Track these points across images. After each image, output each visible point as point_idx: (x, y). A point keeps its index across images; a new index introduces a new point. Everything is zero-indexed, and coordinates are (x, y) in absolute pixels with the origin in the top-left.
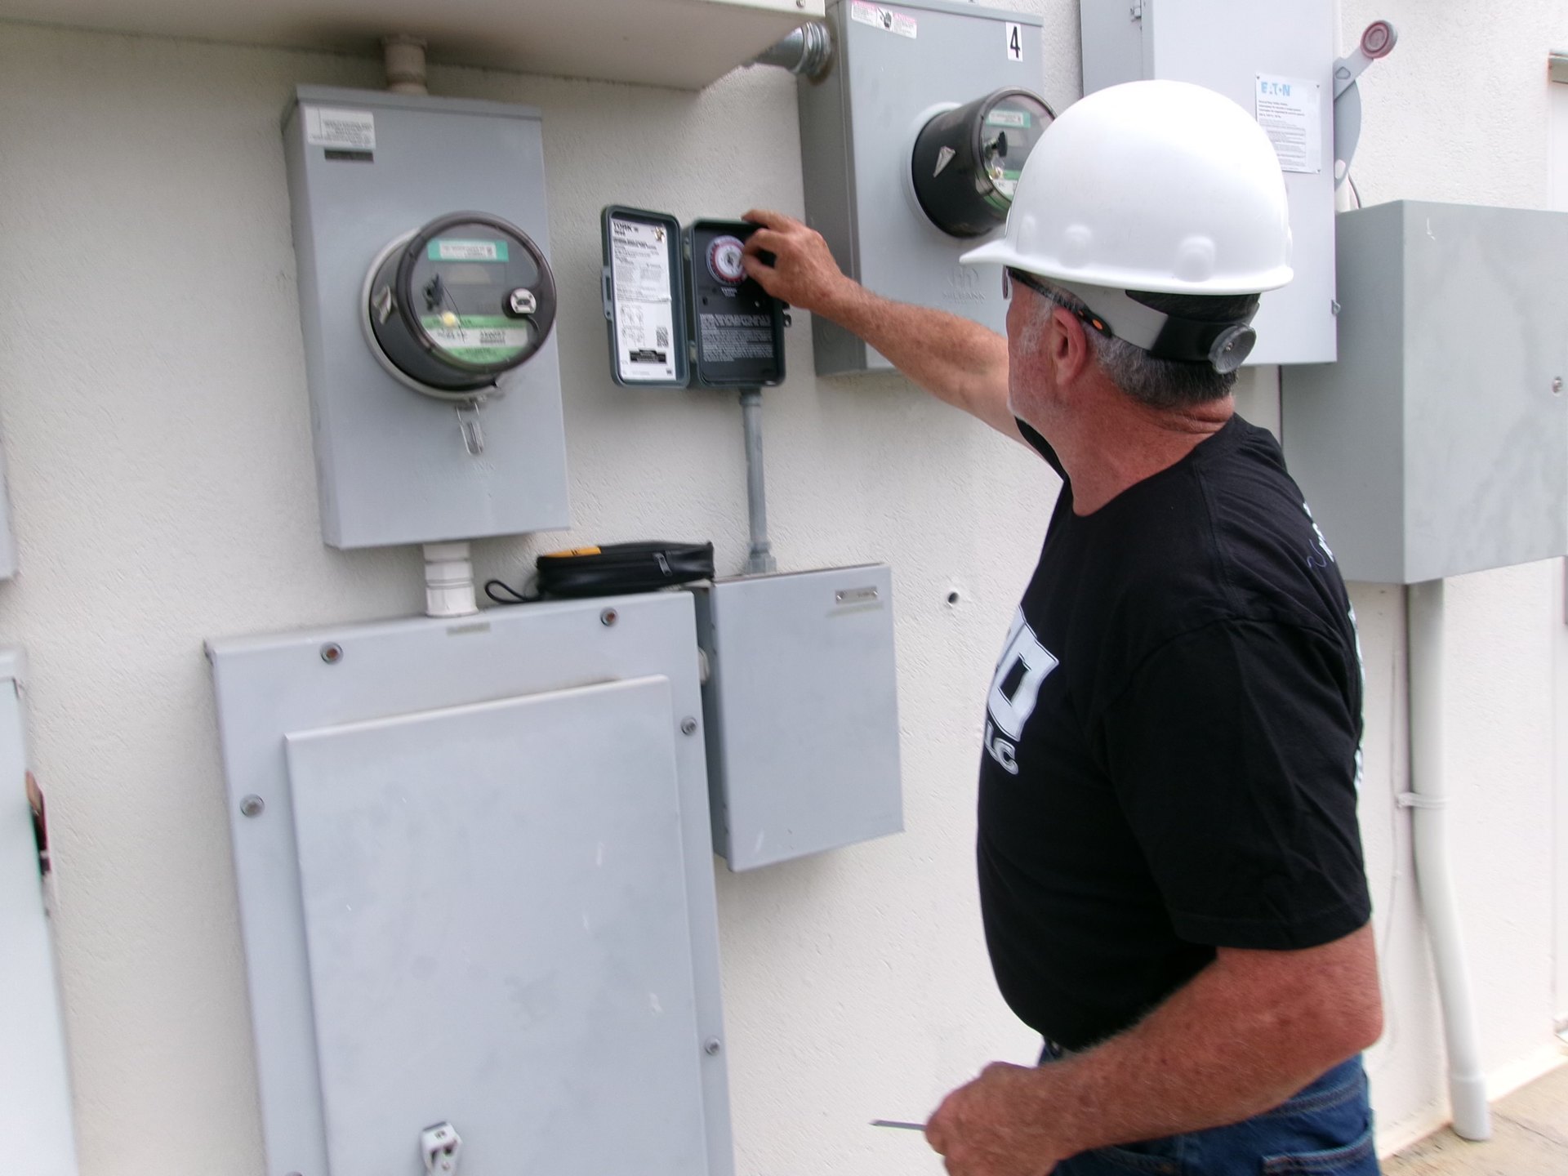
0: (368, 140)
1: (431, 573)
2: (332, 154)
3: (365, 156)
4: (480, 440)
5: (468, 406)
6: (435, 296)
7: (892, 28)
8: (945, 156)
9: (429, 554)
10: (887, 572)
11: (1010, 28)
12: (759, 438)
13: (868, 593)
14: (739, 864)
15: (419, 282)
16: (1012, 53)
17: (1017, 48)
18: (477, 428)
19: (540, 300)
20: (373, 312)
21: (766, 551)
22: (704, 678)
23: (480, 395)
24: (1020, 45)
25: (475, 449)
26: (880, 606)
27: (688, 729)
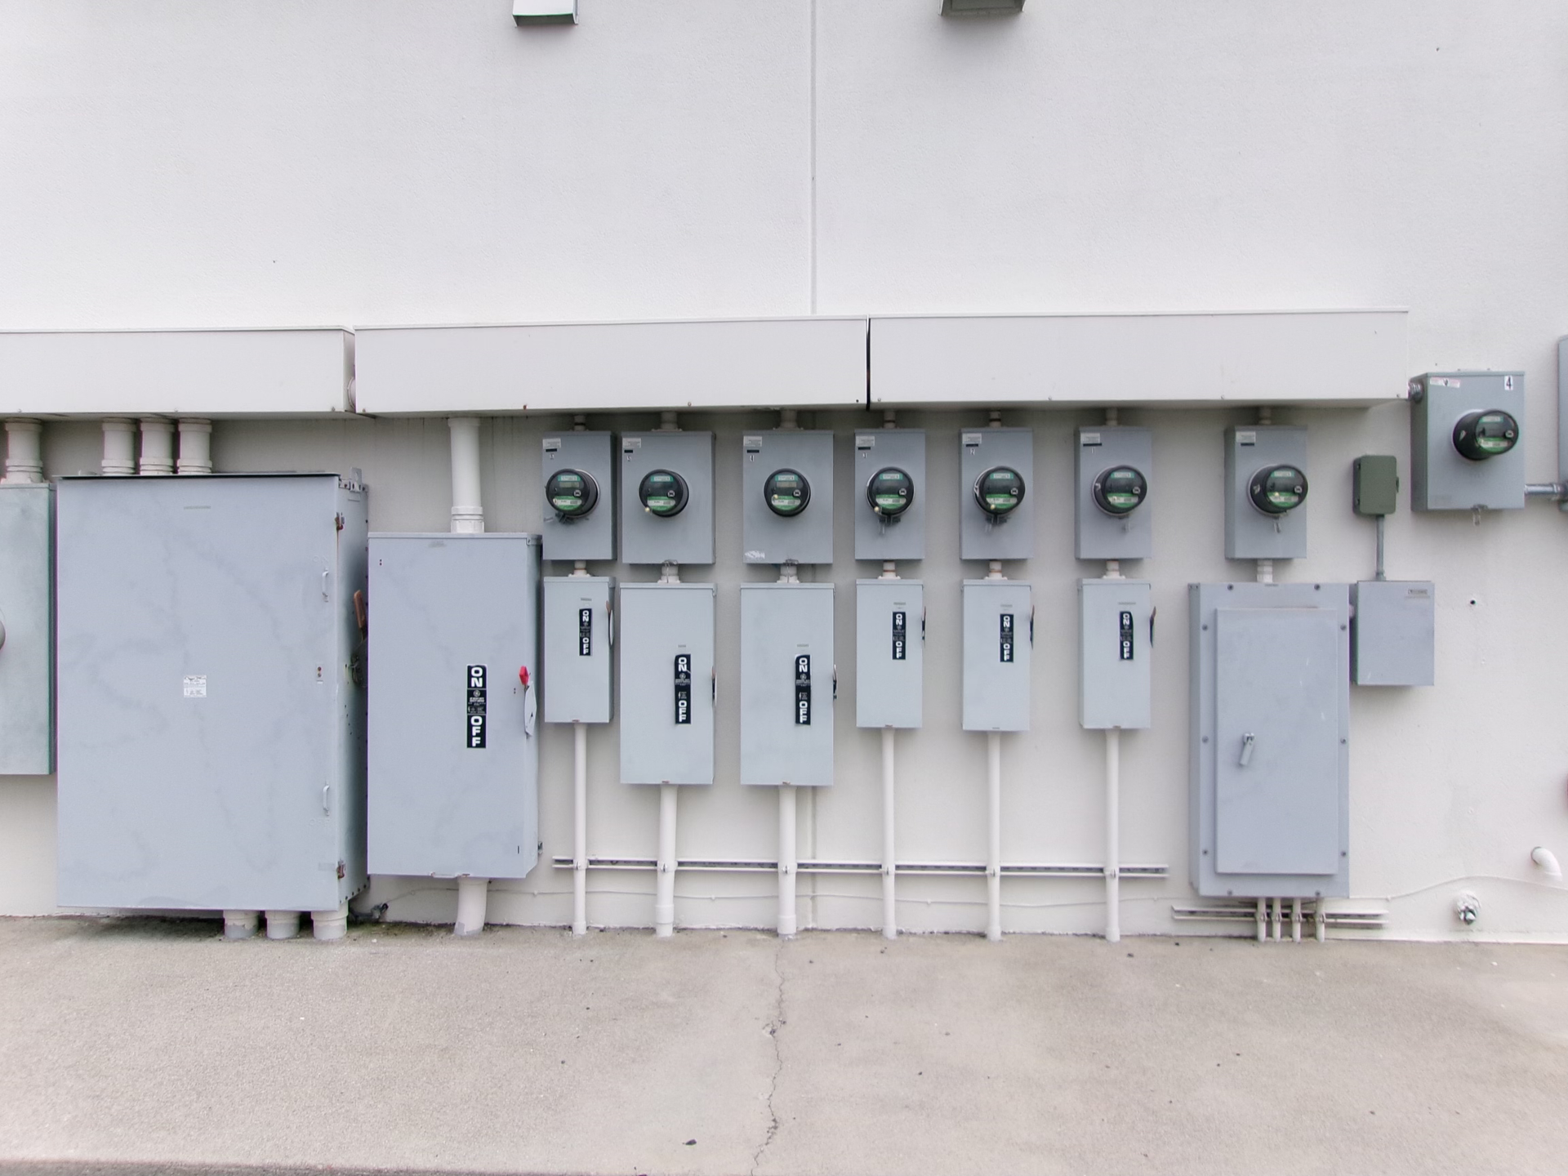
0: (1254, 440)
1: (1259, 569)
2: (1243, 444)
3: (1252, 444)
4: (1280, 528)
5: (1277, 518)
6: (1273, 489)
7: (1448, 385)
8: (1463, 434)
9: (1259, 563)
10: (1433, 585)
11: (1506, 378)
12: (1383, 533)
13: (1423, 592)
14: (1360, 682)
15: (1269, 483)
16: (1507, 388)
17: (1510, 385)
18: (1279, 525)
19: (1303, 489)
20: (1252, 491)
21: (1382, 574)
22: (1352, 615)
23: (1281, 515)
24: (1512, 383)
25: (1278, 531)
26: (1429, 597)
27: (1343, 628)
